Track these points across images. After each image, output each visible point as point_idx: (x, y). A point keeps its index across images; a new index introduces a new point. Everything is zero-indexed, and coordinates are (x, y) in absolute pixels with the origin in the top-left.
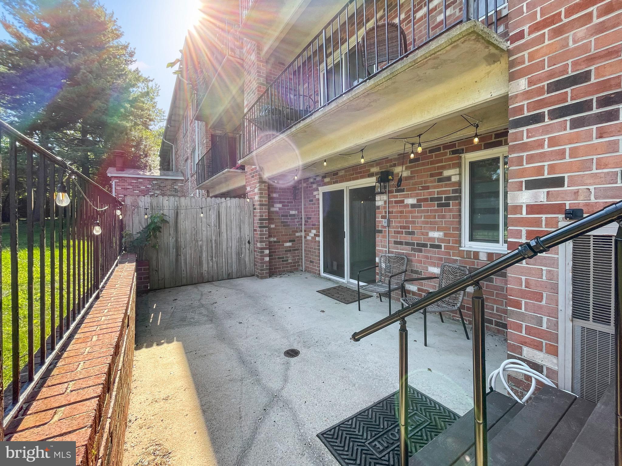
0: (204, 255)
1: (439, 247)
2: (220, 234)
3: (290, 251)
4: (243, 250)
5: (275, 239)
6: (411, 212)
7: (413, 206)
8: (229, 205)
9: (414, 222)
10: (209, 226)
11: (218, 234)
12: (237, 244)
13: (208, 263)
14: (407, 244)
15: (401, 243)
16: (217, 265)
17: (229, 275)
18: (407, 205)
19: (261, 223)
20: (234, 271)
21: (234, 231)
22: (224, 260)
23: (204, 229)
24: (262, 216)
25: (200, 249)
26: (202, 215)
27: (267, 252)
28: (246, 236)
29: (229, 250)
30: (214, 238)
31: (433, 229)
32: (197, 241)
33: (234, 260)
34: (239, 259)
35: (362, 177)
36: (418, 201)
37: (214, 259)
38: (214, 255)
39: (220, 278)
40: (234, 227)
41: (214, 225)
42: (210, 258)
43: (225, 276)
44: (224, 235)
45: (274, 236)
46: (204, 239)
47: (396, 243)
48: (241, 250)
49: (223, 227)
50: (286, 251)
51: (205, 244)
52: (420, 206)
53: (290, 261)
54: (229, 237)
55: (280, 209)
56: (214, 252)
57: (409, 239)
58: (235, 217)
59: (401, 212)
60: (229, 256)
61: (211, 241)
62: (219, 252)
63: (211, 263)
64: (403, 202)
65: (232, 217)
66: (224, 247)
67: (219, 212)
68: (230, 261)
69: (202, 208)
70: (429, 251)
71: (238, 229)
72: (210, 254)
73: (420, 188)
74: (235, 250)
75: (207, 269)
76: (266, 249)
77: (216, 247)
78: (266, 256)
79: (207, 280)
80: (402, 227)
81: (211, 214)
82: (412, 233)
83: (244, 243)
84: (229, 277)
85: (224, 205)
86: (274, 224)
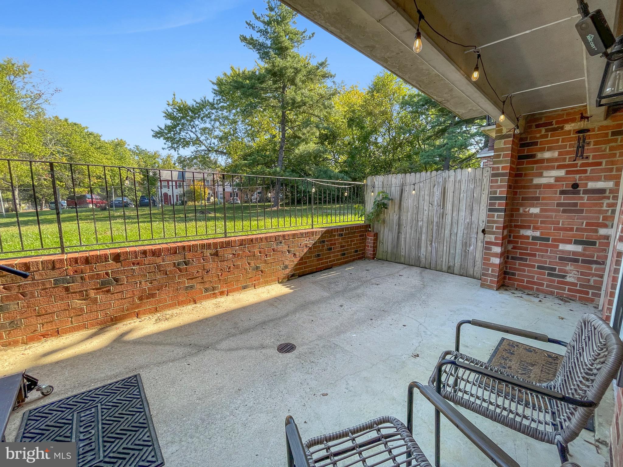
0: (424, 237)
2: (443, 215)
3: (577, 261)
4: (473, 240)
5: (537, 234)
10: (432, 205)
11: (441, 216)
12: (465, 232)
13: (427, 247)
16: (437, 252)
17: (449, 267)
20: (456, 265)
21: (462, 214)
22: (445, 248)
23: (426, 208)
24: (495, 193)
25: (420, 230)
26: (414, 192)
27: (497, 250)
28: (480, 222)
29: (453, 237)
30: (435, 220)
32: (418, 221)
33: (458, 251)
34: (465, 253)
37: (433, 244)
38: (434, 240)
39: (438, 268)
40: (463, 206)
41: (437, 203)
42: (429, 243)
43: (445, 268)
44: (449, 217)
45: (536, 228)
46: (425, 219)
48: (470, 240)
49: (449, 206)
50: (561, 259)
51: (425, 225)
53: (568, 279)
54: (454, 221)
55: (558, 179)
56: (434, 235)
58: (465, 195)
60: (453, 245)
61: (432, 222)
62: (441, 236)
63: (429, 248)
65: (462, 195)
66: (447, 232)
67: (445, 188)
68: (452, 251)
71: (468, 212)
72: (430, 237)
74: (461, 238)
75: (425, 254)
76: (496, 244)
77: (438, 230)
78: (495, 255)
79: (424, 266)
81: (435, 191)
83: (475, 230)
84: (449, 271)
85: (452, 178)
86: (537, 207)
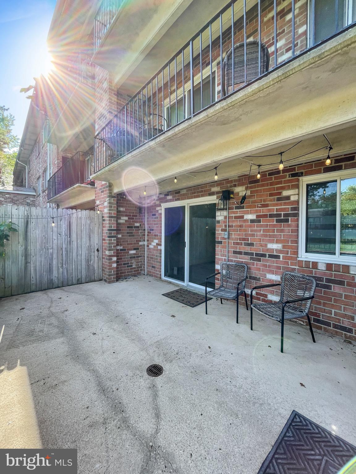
0: (55, 262)
1: (278, 257)
2: (70, 242)
3: (134, 257)
4: (92, 257)
5: (122, 248)
6: (250, 226)
7: (252, 221)
8: (80, 216)
9: (253, 235)
10: (60, 235)
11: (69, 243)
12: (87, 252)
13: (58, 269)
14: (246, 254)
15: (240, 253)
16: (67, 271)
17: (78, 280)
18: (247, 221)
19: (110, 233)
20: (83, 276)
21: (84, 240)
22: (74, 266)
23: (55, 237)
24: (111, 227)
25: (50, 257)
26: (53, 225)
27: (115, 259)
28: (95, 245)
29: (79, 257)
30: (64, 246)
31: (272, 242)
32: (48, 249)
33: (84, 266)
34: (88, 266)
35: (202, 196)
36: (257, 216)
37: (64, 266)
38: (64, 262)
39: (70, 283)
40: (84, 236)
41: (65, 234)
42: (60, 265)
43: (74, 282)
44: (75, 244)
45: (121, 245)
46: (55, 247)
47: (235, 252)
48: (91, 257)
49: (74, 236)
50: (131, 258)
51: (55, 251)
52: (259, 221)
53: (133, 266)
54: (79, 246)
55: (126, 221)
56: (64, 259)
57: (248, 249)
58: (85, 228)
59: (241, 226)
60: (79, 263)
61: (62, 249)
62: (70, 259)
63: (61, 270)
64: (242, 217)
65: (82, 227)
66: (74, 254)
67: (70, 222)
68: (79, 268)
69: (53, 218)
70: (267, 261)
71: (88, 239)
72: (60, 261)
73: (260, 206)
74: (85, 257)
75: (57, 276)
76: (114, 256)
77: (67, 254)
78: (114, 262)
79: (57, 286)
80: (241, 239)
81: (62, 224)
82: (252, 244)
83: (93, 250)
84: (78, 283)
85: (75, 215)
86: (120, 234)
